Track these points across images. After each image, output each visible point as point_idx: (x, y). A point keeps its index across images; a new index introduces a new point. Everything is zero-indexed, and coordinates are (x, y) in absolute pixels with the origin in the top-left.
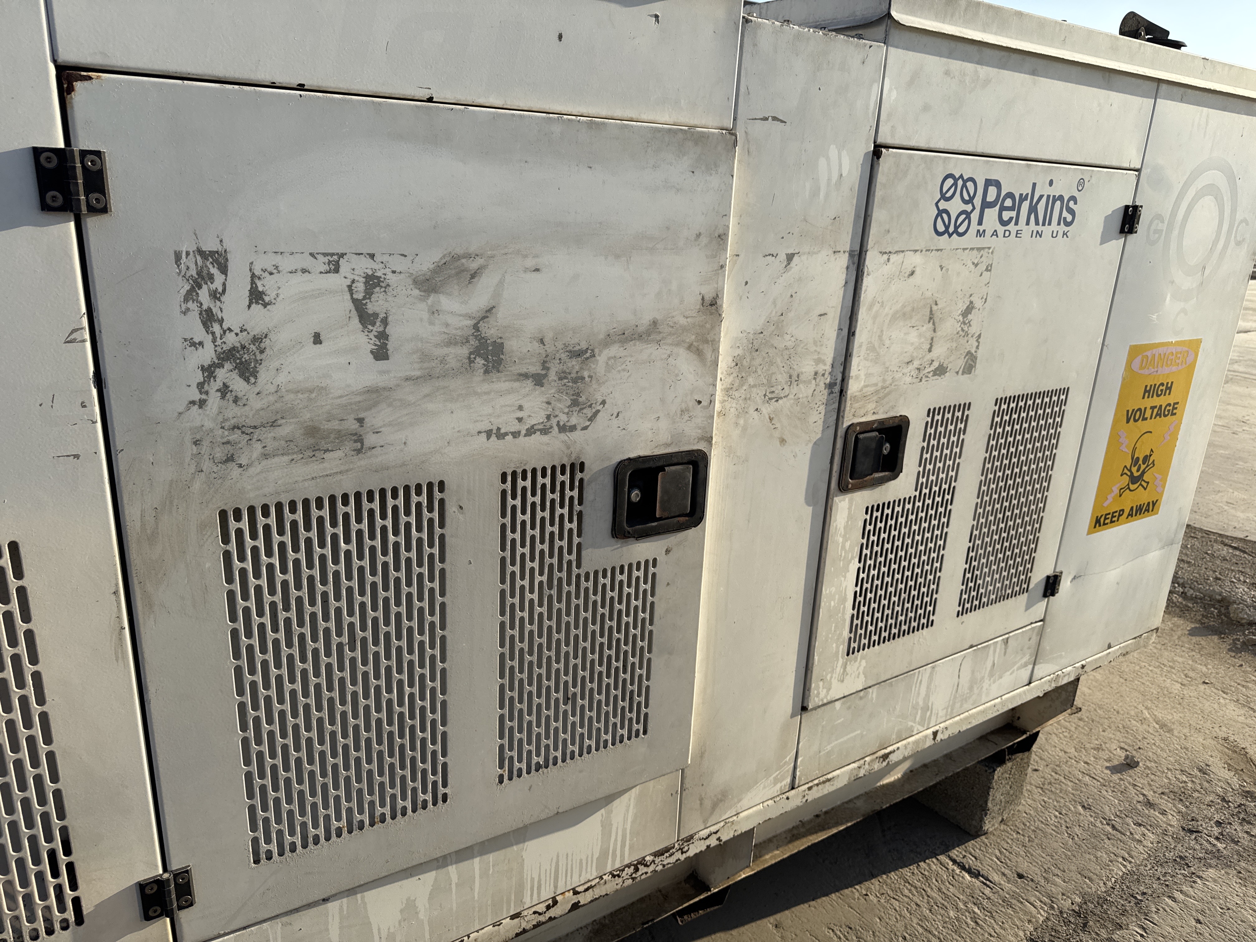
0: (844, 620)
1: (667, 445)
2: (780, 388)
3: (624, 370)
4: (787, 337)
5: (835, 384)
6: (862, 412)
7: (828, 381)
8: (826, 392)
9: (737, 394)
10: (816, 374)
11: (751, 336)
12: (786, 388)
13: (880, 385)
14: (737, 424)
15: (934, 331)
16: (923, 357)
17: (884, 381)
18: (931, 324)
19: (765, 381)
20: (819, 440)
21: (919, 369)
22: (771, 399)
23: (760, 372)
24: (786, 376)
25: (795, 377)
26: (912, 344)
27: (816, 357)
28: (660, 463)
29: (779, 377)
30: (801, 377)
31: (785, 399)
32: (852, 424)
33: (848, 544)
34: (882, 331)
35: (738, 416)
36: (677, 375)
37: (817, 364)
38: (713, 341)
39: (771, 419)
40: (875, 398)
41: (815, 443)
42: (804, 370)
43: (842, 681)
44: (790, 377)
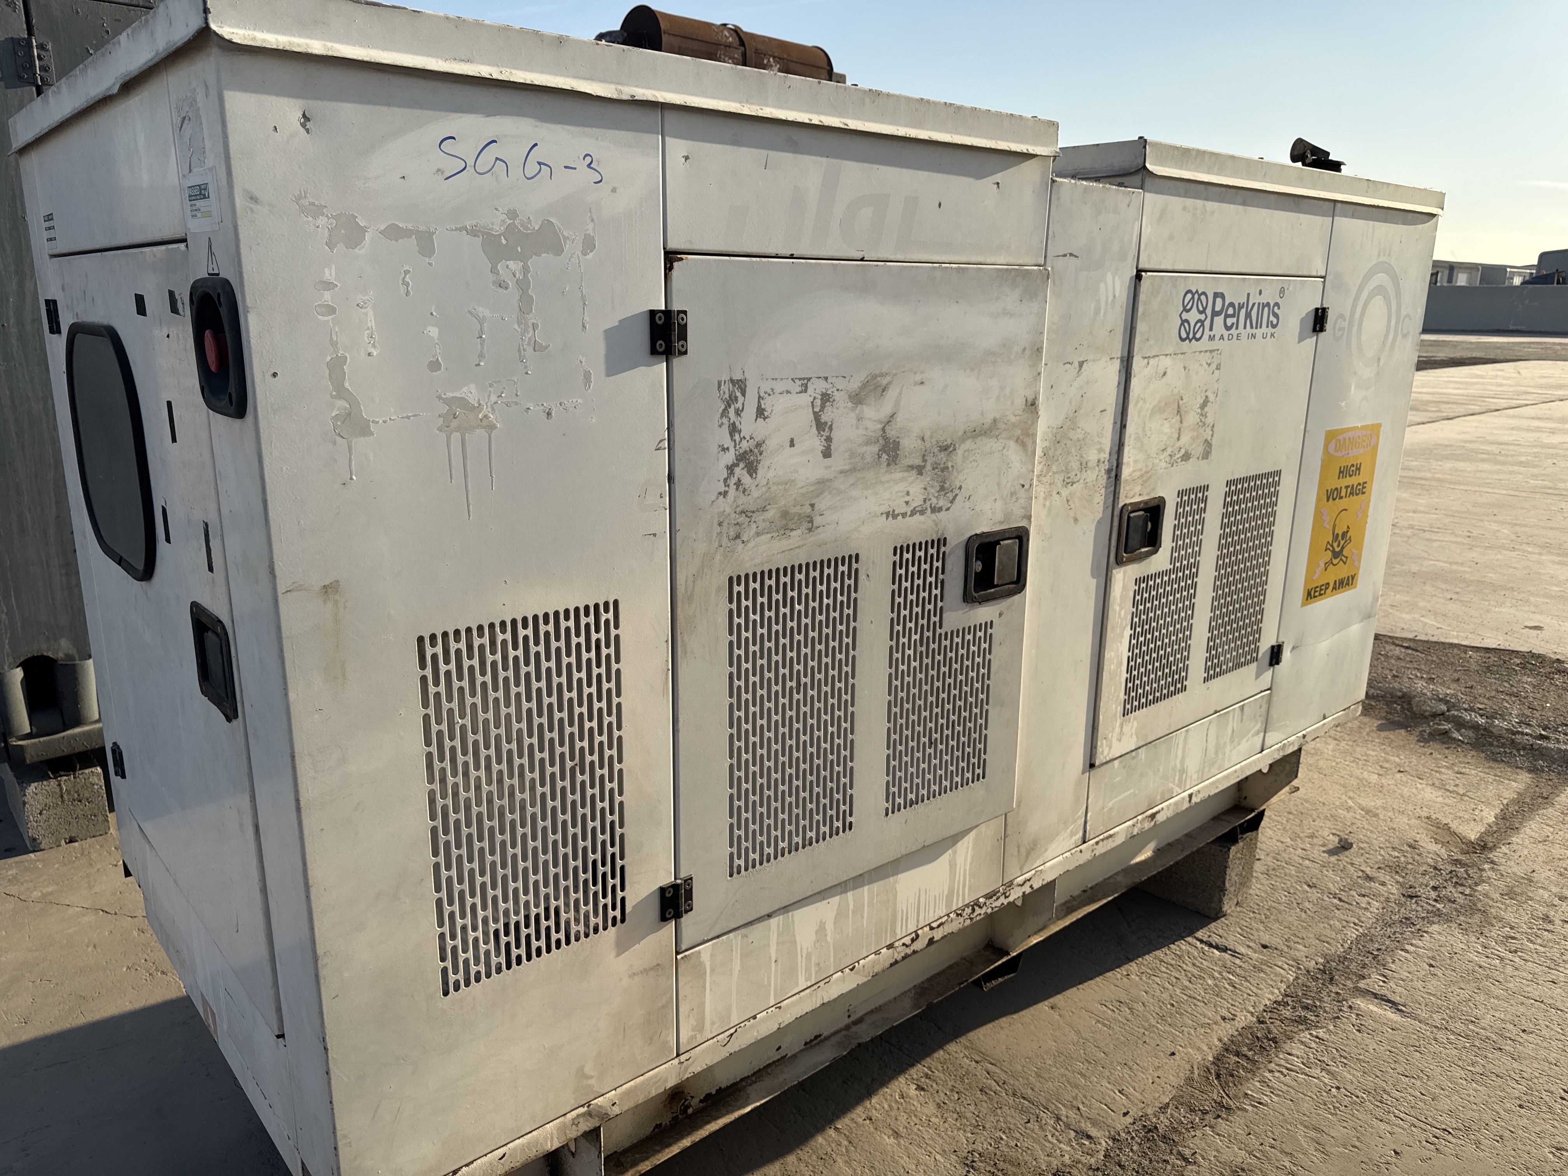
0: (1121, 683)
1: (1001, 523)
2: (1074, 474)
3: (974, 460)
4: (1079, 430)
5: (1112, 470)
6: (1132, 493)
7: (1107, 468)
8: (1105, 477)
9: (1044, 480)
10: (1099, 461)
11: (1055, 430)
12: (1078, 474)
13: (1144, 469)
14: (1044, 505)
15: (1181, 422)
16: (1174, 445)
17: (1147, 466)
18: (1178, 417)
19: (1064, 468)
20: (1101, 518)
21: (1170, 456)
22: (1068, 483)
23: (1060, 460)
24: (1078, 463)
25: (1084, 465)
26: (1166, 434)
27: (1098, 447)
28: (997, 538)
29: (1073, 464)
30: (1089, 464)
31: (1077, 484)
32: (1125, 505)
33: (1123, 612)
34: (1145, 424)
35: (1045, 499)
36: (1008, 464)
37: (1099, 453)
38: (1033, 434)
39: (1068, 501)
40: (1140, 482)
41: (1098, 522)
42: (1090, 458)
43: (1120, 741)
44: (1081, 464)
